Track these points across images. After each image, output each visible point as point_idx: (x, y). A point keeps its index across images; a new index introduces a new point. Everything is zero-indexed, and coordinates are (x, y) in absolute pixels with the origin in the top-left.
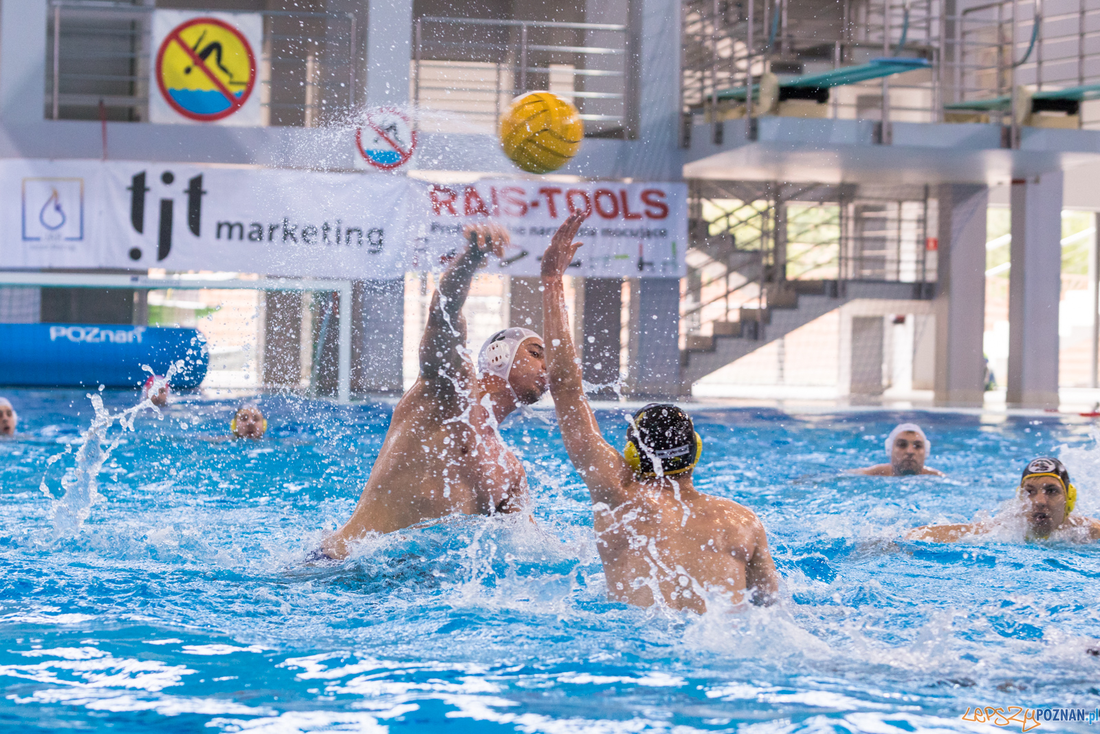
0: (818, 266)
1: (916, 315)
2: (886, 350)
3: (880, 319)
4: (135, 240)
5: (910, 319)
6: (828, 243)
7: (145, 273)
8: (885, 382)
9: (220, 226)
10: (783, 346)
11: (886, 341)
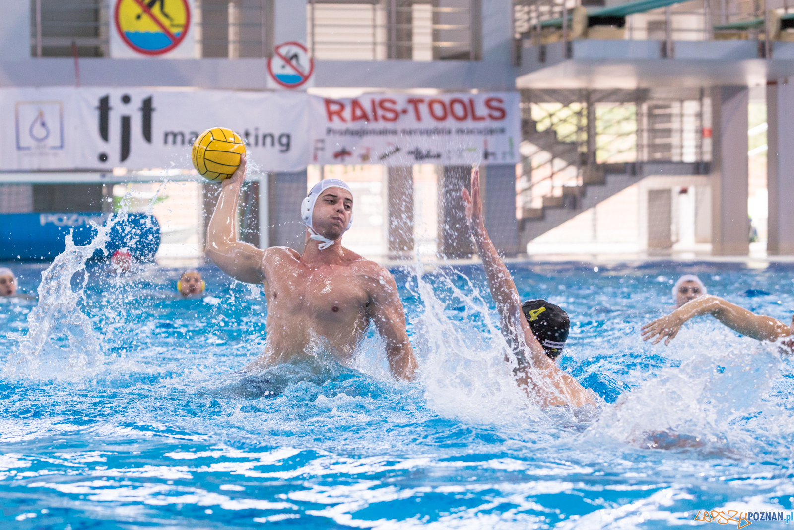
0: (620, 152)
1: (696, 187)
2: (674, 214)
3: (669, 191)
4: (102, 147)
5: (692, 190)
6: (628, 134)
7: (111, 171)
8: (673, 238)
9: (166, 135)
10: (595, 213)
11: (674, 207)
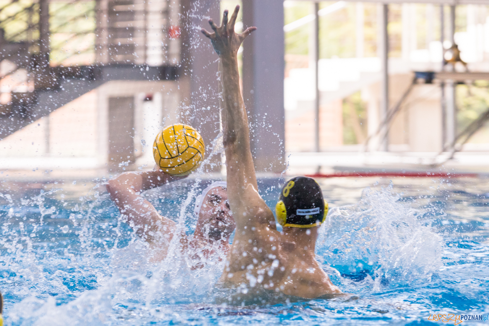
0: (76, 53)
1: (163, 93)
2: (137, 124)
3: (131, 99)
5: (157, 98)
6: (86, 33)
8: (137, 152)
10: (48, 123)
11: (137, 117)
